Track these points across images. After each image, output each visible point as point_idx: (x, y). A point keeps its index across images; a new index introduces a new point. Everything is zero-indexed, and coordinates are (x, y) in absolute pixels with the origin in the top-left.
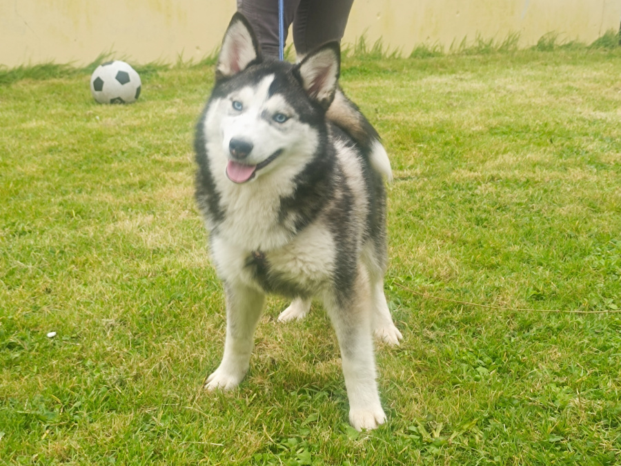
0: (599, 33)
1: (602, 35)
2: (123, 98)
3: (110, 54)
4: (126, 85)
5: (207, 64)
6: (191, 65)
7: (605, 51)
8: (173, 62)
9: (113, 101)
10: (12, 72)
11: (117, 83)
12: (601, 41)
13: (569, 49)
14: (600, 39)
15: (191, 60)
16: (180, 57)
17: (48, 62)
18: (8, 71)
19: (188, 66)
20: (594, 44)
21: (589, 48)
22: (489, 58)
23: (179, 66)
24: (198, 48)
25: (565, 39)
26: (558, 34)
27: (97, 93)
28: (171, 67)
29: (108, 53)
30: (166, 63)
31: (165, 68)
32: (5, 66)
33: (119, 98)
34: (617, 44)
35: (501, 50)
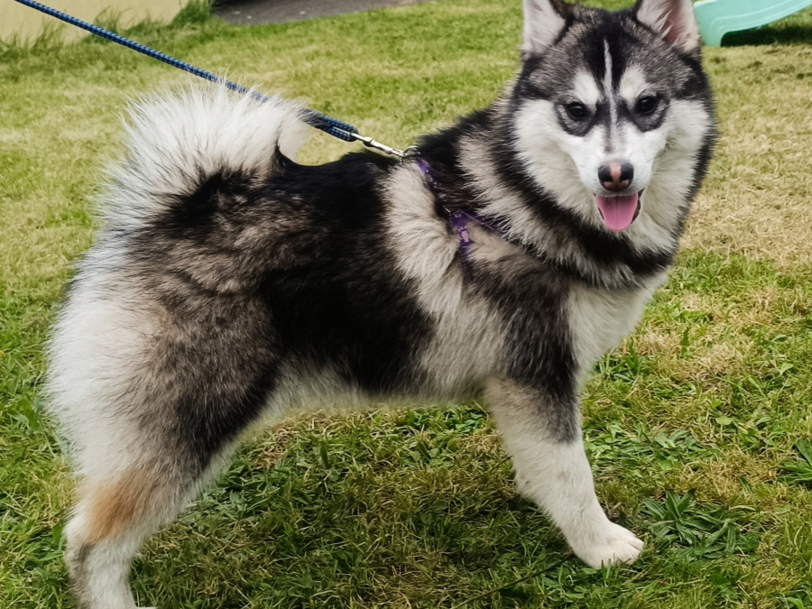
0: (180, 3)
1: (184, 6)
7: (194, 29)
12: (185, 14)
13: (142, 34)
14: (182, 11)
20: (176, 20)
21: (170, 27)
22: (19, 67)
25: (133, 19)
26: (120, 14)
34: (208, 14)
35: (35, 51)
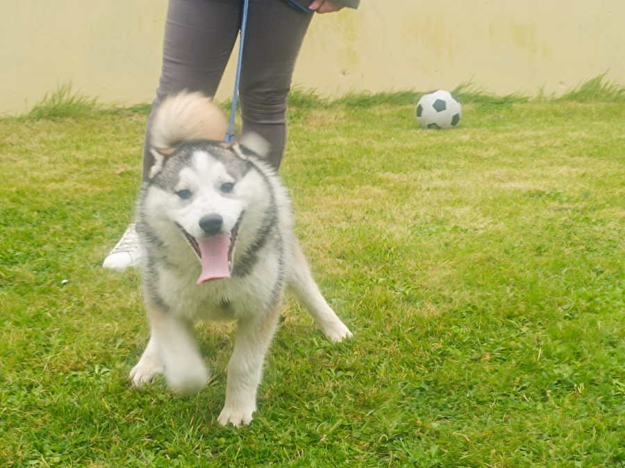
2: (439, 124)
3: (469, 84)
4: (442, 113)
5: (568, 99)
6: (553, 98)
8: (534, 94)
9: (430, 126)
10: (374, 97)
11: (433, 110)
15: (554, 94)
16: (541, 90)
17: (408, 90)
18: (371, 96)
19: (549, 99)
23: (540, 99)
24: (562, 83)
27: (418, 118)
28: (530, 100)
29: (466, 84)
30: (525, 96)
31: (524, 100)
32: (369, 91)
33: (434, 124)
